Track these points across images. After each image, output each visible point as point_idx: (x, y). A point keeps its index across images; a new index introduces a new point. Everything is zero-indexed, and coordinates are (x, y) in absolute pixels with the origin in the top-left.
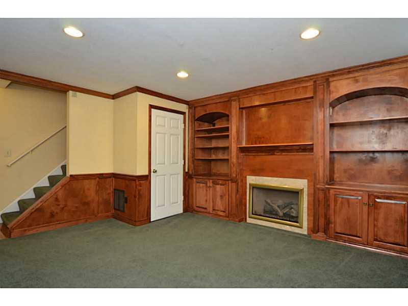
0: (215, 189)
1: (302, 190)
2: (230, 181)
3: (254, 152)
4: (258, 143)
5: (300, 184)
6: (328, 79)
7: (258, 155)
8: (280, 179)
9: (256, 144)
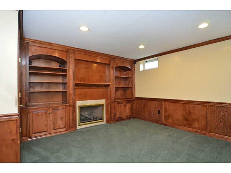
0: (55, 114)
1: (104, 104)
2: (68, 106)
3: (82, 86)
4: (82, 81)
5: (103, 102)
6: (114, 59)
7: (83, 89)
8: (95, 100)
9: (81, 82)
